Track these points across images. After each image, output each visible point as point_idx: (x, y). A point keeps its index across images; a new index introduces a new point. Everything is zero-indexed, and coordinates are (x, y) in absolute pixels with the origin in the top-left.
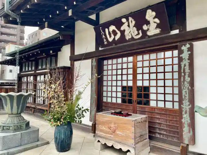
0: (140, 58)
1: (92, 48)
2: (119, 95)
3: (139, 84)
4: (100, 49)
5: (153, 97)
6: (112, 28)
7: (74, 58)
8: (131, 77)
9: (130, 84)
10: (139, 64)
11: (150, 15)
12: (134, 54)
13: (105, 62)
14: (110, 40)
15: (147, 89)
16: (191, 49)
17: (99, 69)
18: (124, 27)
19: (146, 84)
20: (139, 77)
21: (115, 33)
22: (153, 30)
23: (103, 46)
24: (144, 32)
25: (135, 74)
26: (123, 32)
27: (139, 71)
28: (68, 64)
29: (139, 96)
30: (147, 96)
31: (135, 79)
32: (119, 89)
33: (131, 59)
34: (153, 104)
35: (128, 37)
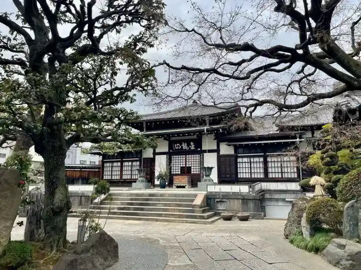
0: (188, 156)
1: (166, 150)
2: (179, 170)
3: (188, 165)
4: (171, 151)
5: (192, 170)
6: (178, 144)
7: (155, 154)
8: (184, 163)
9: (184, 166)
10: (188, 158)
11: (192, 143)
12: (186, 155)
13: (173, 157)
14: (177, 148)
15: (190, 167)
16: (203, 155)
17: (170, 161)
18: (183, 145)
19: (190, 165)
20: (188, 163)
21: (179, 146)
22: (193, 148)
23: (173, 150)
24: (190, 148)
25: (186, 162)
26: (182, 147)
27: (188, 161)
28: (152, 156)
29: (187, 170)
30: (190, 170)
31: (186, 164)
32: (179, 168)
33: (184, 156)
34: (192, 172)
35: (184, 148)
